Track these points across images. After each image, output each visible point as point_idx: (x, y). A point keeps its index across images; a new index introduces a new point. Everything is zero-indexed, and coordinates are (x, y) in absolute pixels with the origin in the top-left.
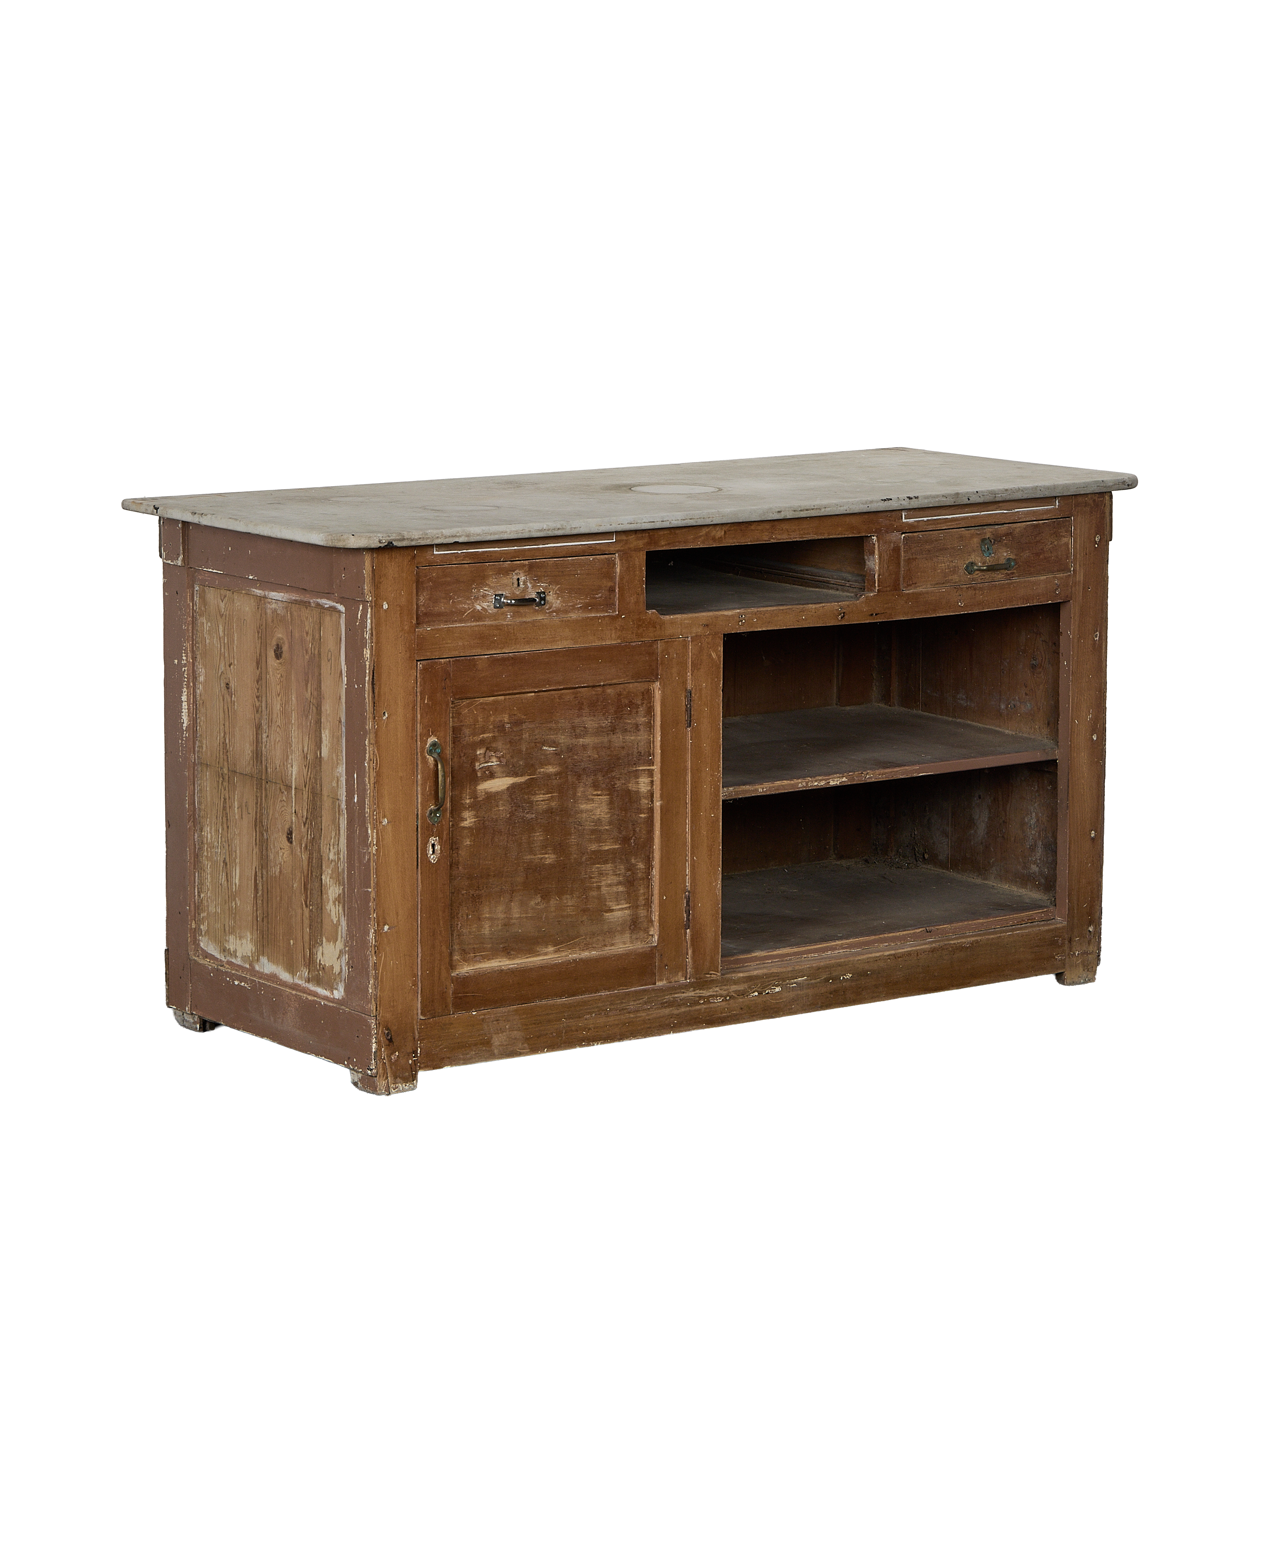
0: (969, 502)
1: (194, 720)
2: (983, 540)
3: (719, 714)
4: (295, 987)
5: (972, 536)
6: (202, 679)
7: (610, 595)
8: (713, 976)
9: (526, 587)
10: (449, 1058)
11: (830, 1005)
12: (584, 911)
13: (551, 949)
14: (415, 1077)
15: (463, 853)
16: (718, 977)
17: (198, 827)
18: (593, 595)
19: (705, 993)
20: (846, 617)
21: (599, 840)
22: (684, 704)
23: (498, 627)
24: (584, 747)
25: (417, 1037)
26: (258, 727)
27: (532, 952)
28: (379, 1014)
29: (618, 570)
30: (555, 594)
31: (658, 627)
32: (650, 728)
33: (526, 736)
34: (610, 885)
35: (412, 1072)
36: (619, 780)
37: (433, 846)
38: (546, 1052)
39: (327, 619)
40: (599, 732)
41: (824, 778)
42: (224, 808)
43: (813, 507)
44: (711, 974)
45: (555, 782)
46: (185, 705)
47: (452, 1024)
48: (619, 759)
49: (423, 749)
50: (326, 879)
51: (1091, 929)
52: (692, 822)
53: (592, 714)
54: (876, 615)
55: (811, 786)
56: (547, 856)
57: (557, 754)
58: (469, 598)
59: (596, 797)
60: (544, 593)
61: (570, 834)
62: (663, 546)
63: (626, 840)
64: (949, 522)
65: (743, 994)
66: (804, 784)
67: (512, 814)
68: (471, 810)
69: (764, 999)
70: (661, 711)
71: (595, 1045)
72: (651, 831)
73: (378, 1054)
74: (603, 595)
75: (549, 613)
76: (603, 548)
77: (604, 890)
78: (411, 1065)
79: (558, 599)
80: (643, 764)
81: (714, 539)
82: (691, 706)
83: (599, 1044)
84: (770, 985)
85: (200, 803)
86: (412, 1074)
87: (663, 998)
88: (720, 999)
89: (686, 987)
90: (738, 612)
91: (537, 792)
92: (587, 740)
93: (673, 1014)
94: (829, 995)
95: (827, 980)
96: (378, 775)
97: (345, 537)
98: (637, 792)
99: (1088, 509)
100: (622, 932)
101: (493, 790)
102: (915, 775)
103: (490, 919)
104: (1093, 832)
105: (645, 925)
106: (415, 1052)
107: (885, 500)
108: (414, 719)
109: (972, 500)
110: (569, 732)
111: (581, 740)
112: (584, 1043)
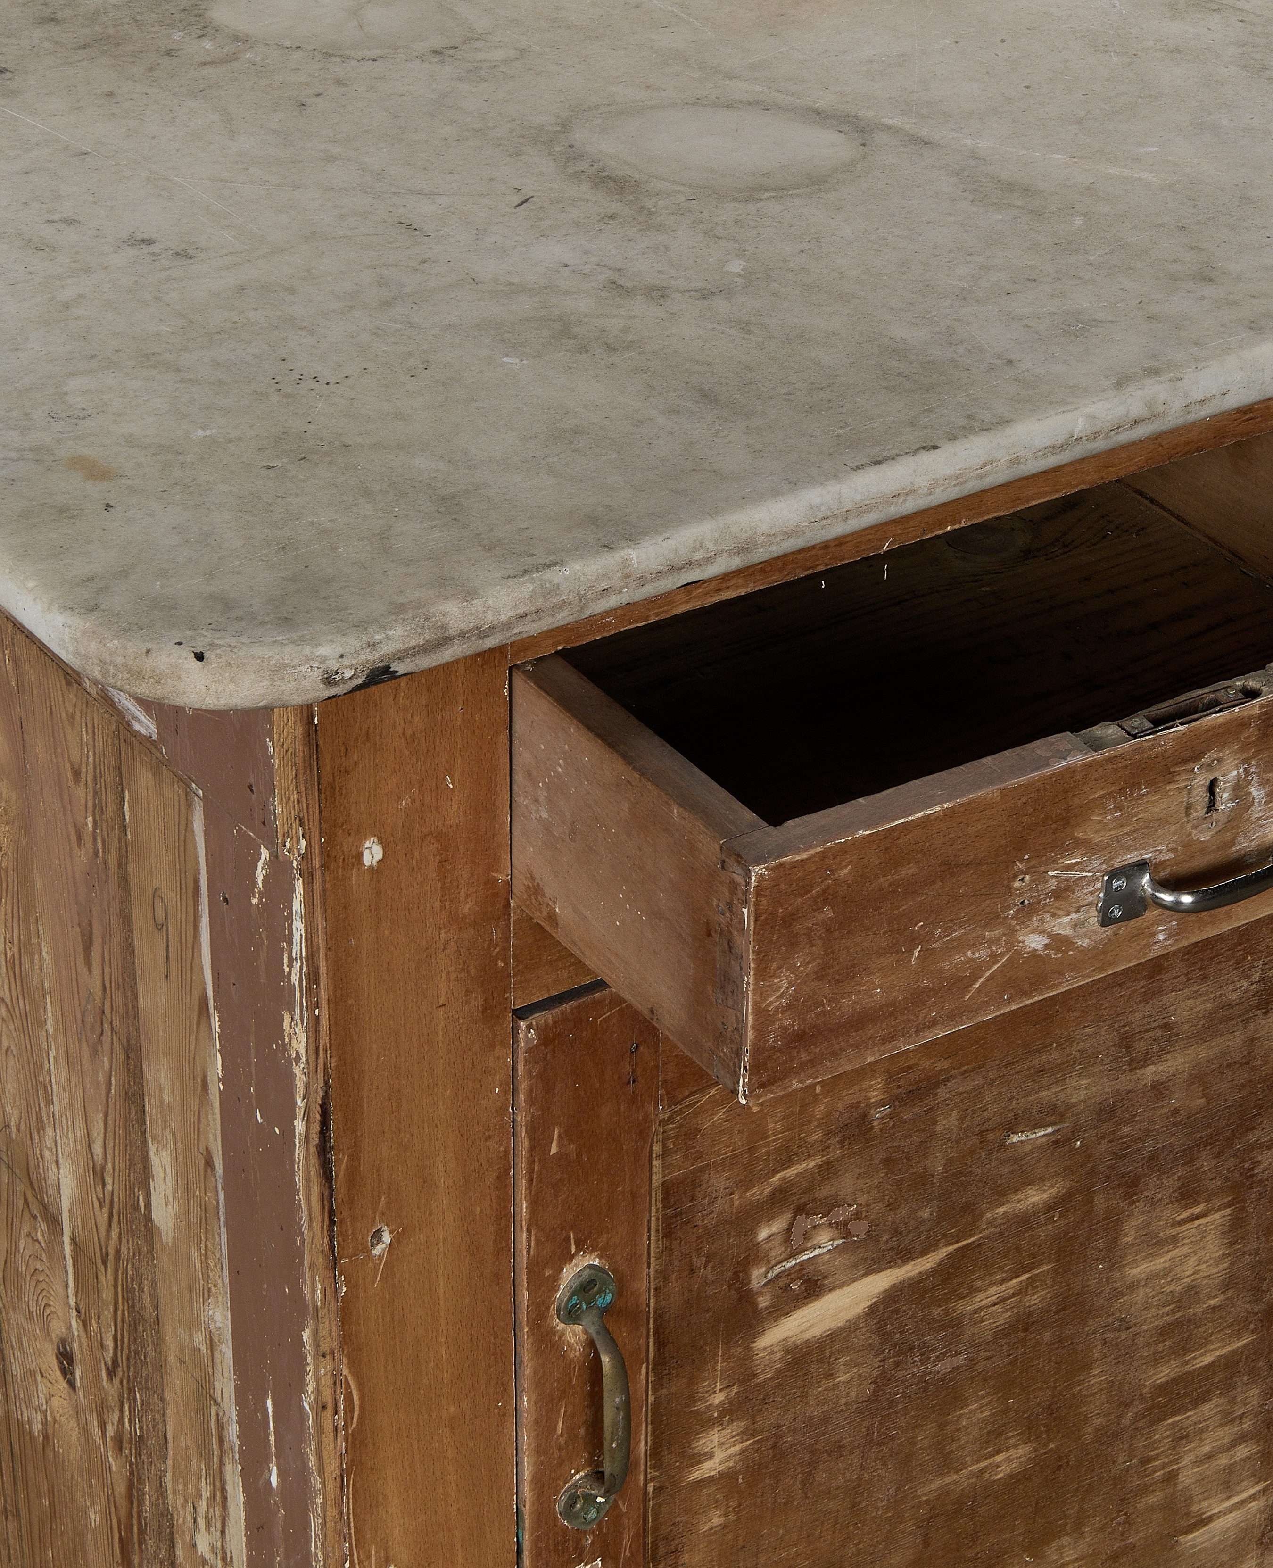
15: (695, 1556)
24: (1159, 1089)
39: (144, 777)
45: (1043, 1233)
56: (999, 1458)
57: (1059, 1143)
59: (1188, 1226)
61: (1087, 1366)
68: (730, 1422)
77: (1187, 1478)
91: (979, 1283)
92: (1174, 1063)
101: (817, 1332)
108: (502, 1218)
110: (1107, 1060)
111: (1152, 1069)
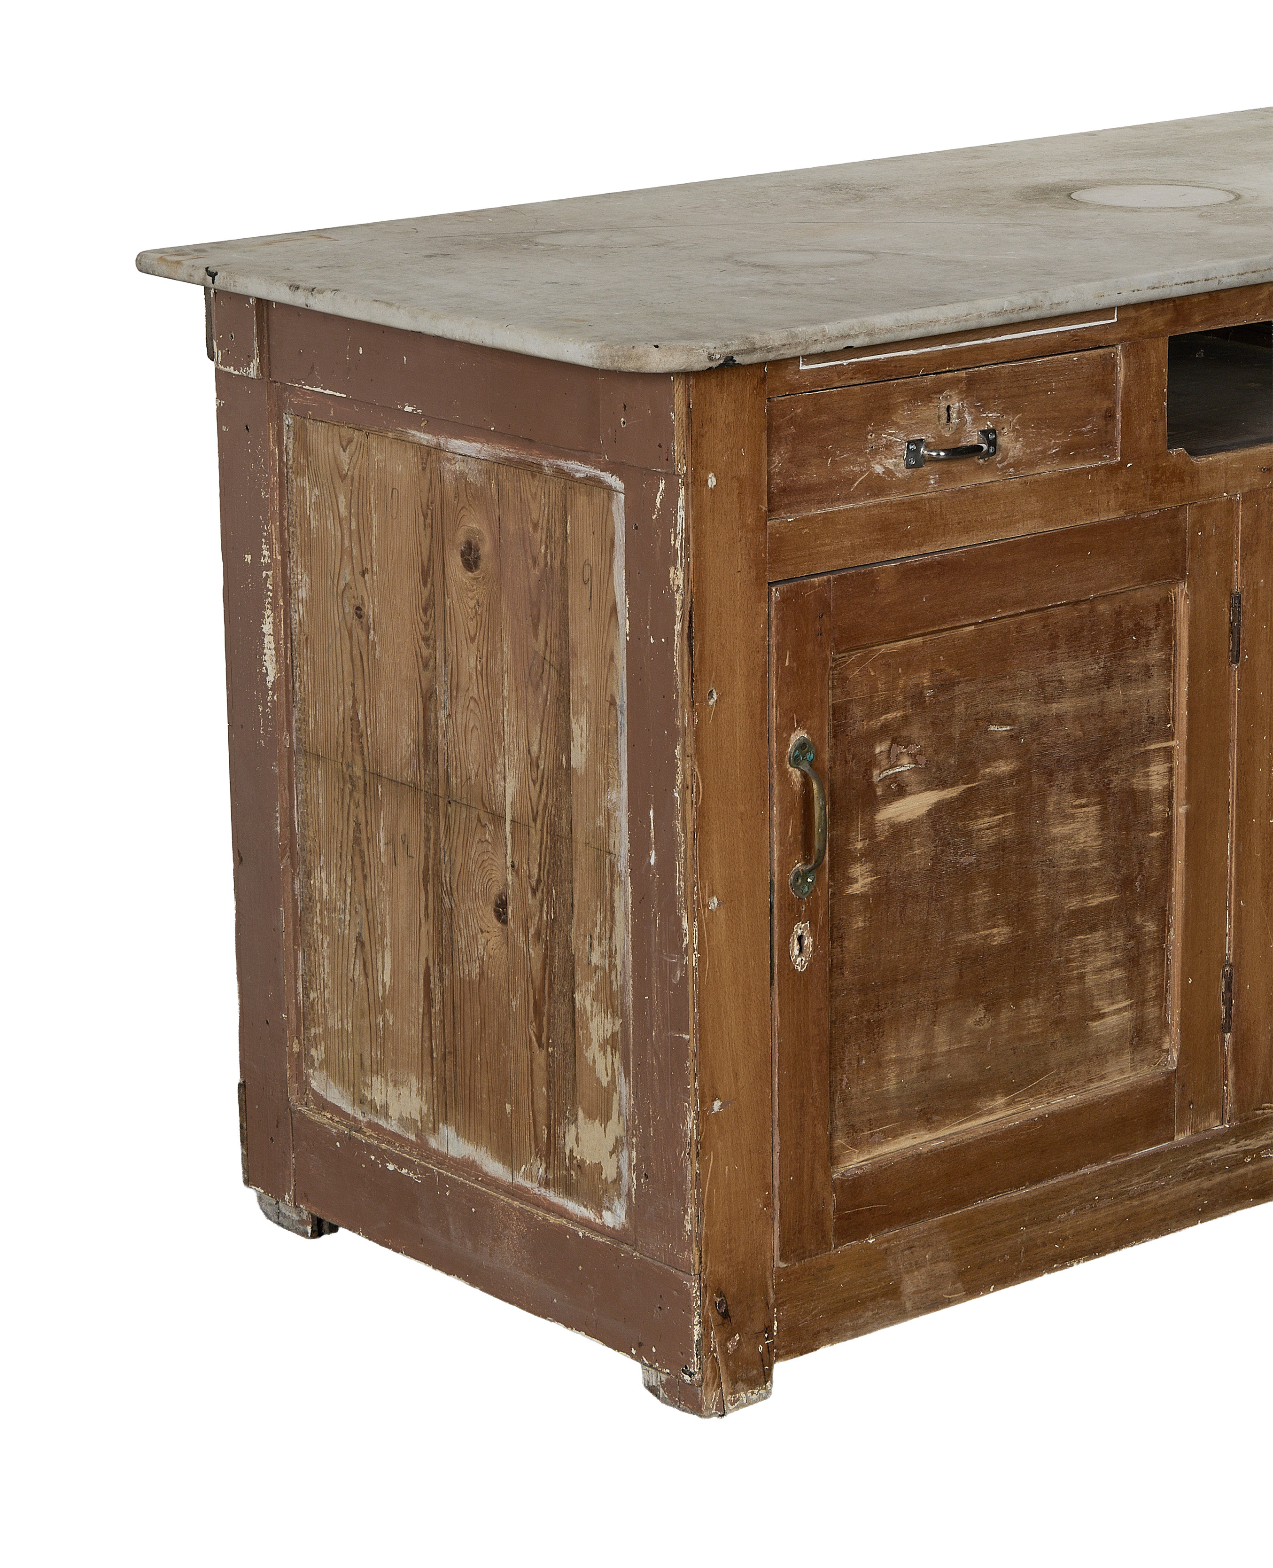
1: (288, 670)
4: (515, 1192)
6: (303, 593)
7: (1106, 425)
8: (1267, 1111)
9: (963, 422)
10: (827, 1330)
12: (1057, 1023)
13: (1000, 1101)
14: (769, 1374)
15: (850, 944)
17: (300, 869)
18: (1079, 427)
19: (1253, 1144)
21: (1082, 890)
22: (1227, 620)
23: (913, 505)
24: (1059, 718)
25: (772, 1301)
26: (428, 697)
27: (968, 1111)
28: (705, 1270)
29: (1121, 377)
30: (1013, 431)
31: (1187, 479)
32: (1169, 669)
33: (960, 709)
34: (1099, 971)
35: (764, 1367)
36: (1117, 773)
37: (800, 938)
39: (581, 501)
40: (1085, 686)
42: (357, 841)
44: (1264, 1109)
45: (1010, 790)
46: (269, 642)
47: (832, 1267)
48: (1116, 734)
49: (781, 754)
50: (584, 999)
52: (1240, 837)
53: (1073, 654)
56: (995, 931)
57: (1013, 737)
58: (860, 452)
59: (1079, 810)
60: (993, 431)
61: (1035, 885)
62: (1197, 324)
63: (1127, 883)
67: (936, 859)
68: (866, 862)
70: (1190, 638)
72: (1167, 862)
73: (703, 1344)
74: (1094, 426)
75: (1002, 469)
76: (1096, 336)
77: (1090, 980)
78: (761, 1354)
79: (1017, 440)
80: (1158, 739)
82: (1239, 625)
85: (304, 825)
86: (764, 1370)
87: (1185, 1164)
89: (1223, 1138)
91: (979, 813)
92: (1065, 705)
93: (1202, 1189)
96: (701, 814)
97: (640, 350)
98: (1147, 792)
100: (1118, 1053)
101: (904, 818)
103: (899, 1062)
105: (1156, 1033)
106: (768, 1329)
108: (764, 700)
110: (1033, 694)
111: (1055, 705)
112: (1055, 1266)
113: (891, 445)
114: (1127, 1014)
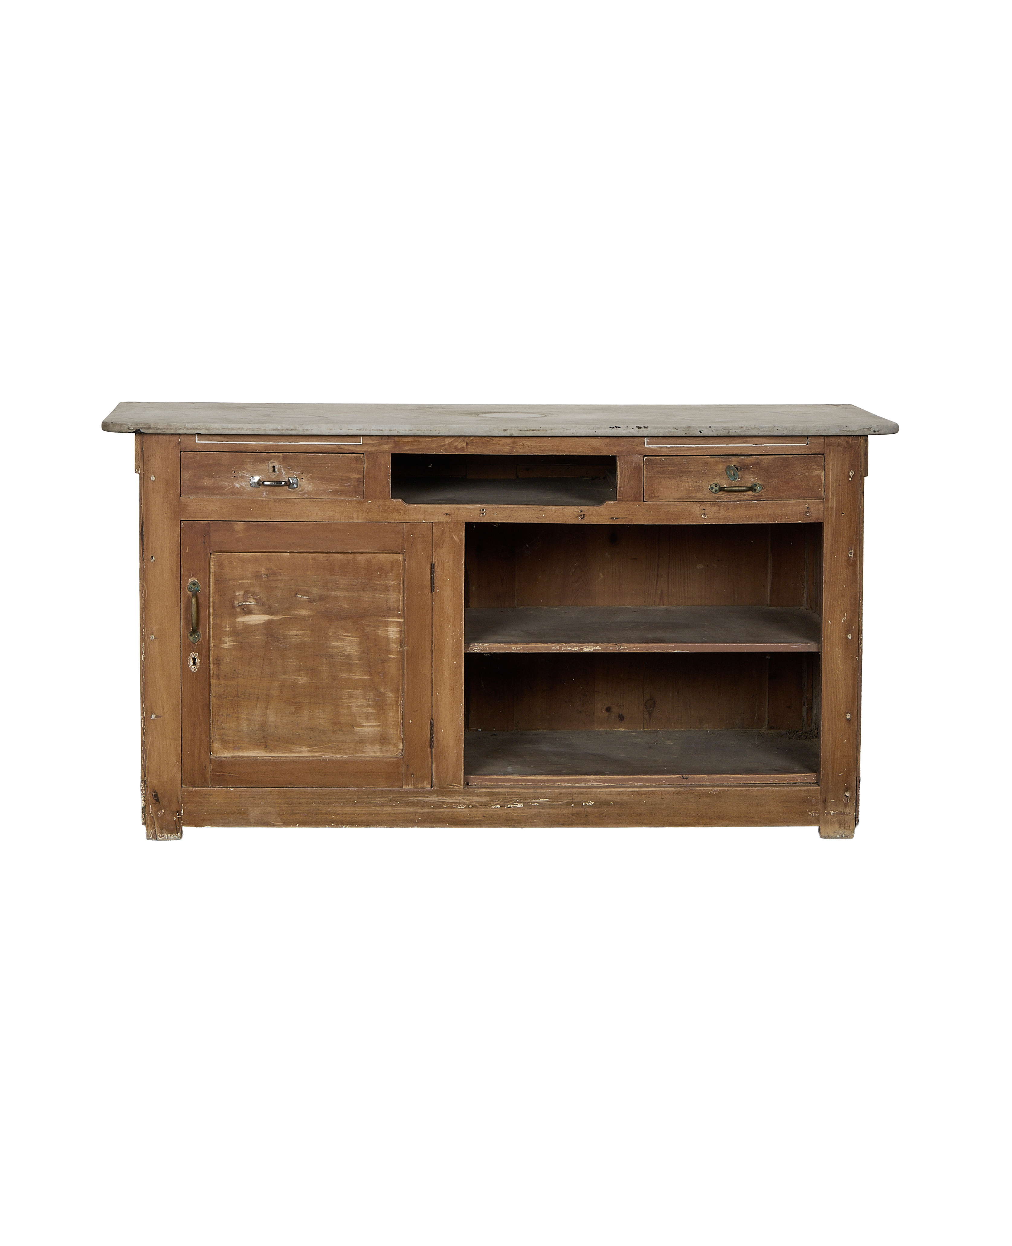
0: (701, 435)
2: (728, 468)
3: (461, 585)
5: (717, 463)
7: (358, 484)
8: (455, 787)
9: (281, 473)
10: (209, 820)
11: (572, 824)
12: (336, 723)
13: (305, 749)
14: (179, 830)
15: (223, 667)
16: (461, 789)
18: (343, 483)
19: (448, 800)
20: (585, 518)
21: (349, 671)
22: (428, 573)
23: (253, 501)
24: (336, 599)
25: (181, 801)
27: (288, 749)
28: (147, 780)
29: (364, 466)
30: (307, 480)
31: (403, 512)
32: (398, 589)
33: (281, 585)
34: (360, 706)
35: (176, 826)
36: (368, 626)
37: (194, 659)
38: (297, 826)
40: (350, 588)
41: (578, 645)
43: (539, 429)
44: (453, 786)
45: (308, 623)
47: (212, 795)
48: (368, 610)
49: (186, 586)
51: (847, 794)
53: (343, 574)
54: (616, 519)
55: (564, 650)
57: (310, 602)
58: (229, 478)
59: (346, 638)
60: (296, 479)
61: (322, 663)
62: (406, 450)
63: (375, 673)
64: (692, 450)
65: (485, 805)
66: (558, 648)
67: (267, 642)
68: (231, 636)
69: (506, 812)
70: (407, 577)
71: (344, 827)
72: (399, 669)
73: (146, 809)
74: (351, 484)
75: (301, 494)
76: (351, 448)
77: (354, 709)
78: (175, 821)
79: (309, 484)
80: (392, 617)
81: (456, 448)
82: (434, 576)
83: (347, 827)
84: (512, 801)
86: (177, 828)
87: (407, 799)
88: (463, 806)
89: (431, 793)
90: (480, 507)
91: (291, 628)
92: (338, 594)
93: (417, 813)
94: (572, 816)
95: (569, 804)
96: (147, 602)
98: (386, 638)
99: (841, 449)
100: (372, 743)
102: (670, 651)
103: (248, 720)
104: (848, 714)
105: (395, 741)
106: (179, 812)
107: (613, 428)
108: (178, 564)
109: (705, 433)
110: (321, 586)
111: (333, 592)
112: (332, 825)
113: (244, 477)
114: (379, 729)
